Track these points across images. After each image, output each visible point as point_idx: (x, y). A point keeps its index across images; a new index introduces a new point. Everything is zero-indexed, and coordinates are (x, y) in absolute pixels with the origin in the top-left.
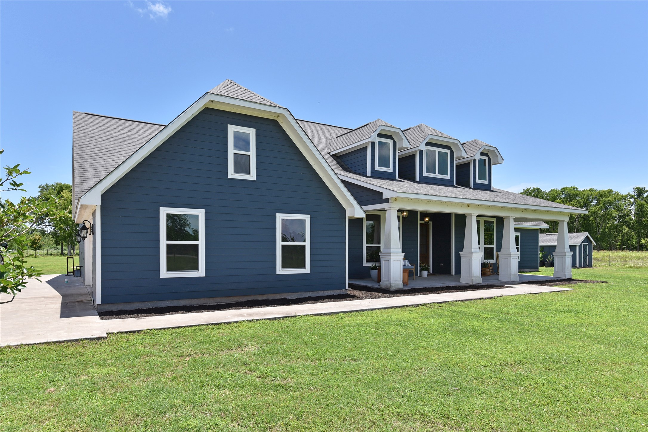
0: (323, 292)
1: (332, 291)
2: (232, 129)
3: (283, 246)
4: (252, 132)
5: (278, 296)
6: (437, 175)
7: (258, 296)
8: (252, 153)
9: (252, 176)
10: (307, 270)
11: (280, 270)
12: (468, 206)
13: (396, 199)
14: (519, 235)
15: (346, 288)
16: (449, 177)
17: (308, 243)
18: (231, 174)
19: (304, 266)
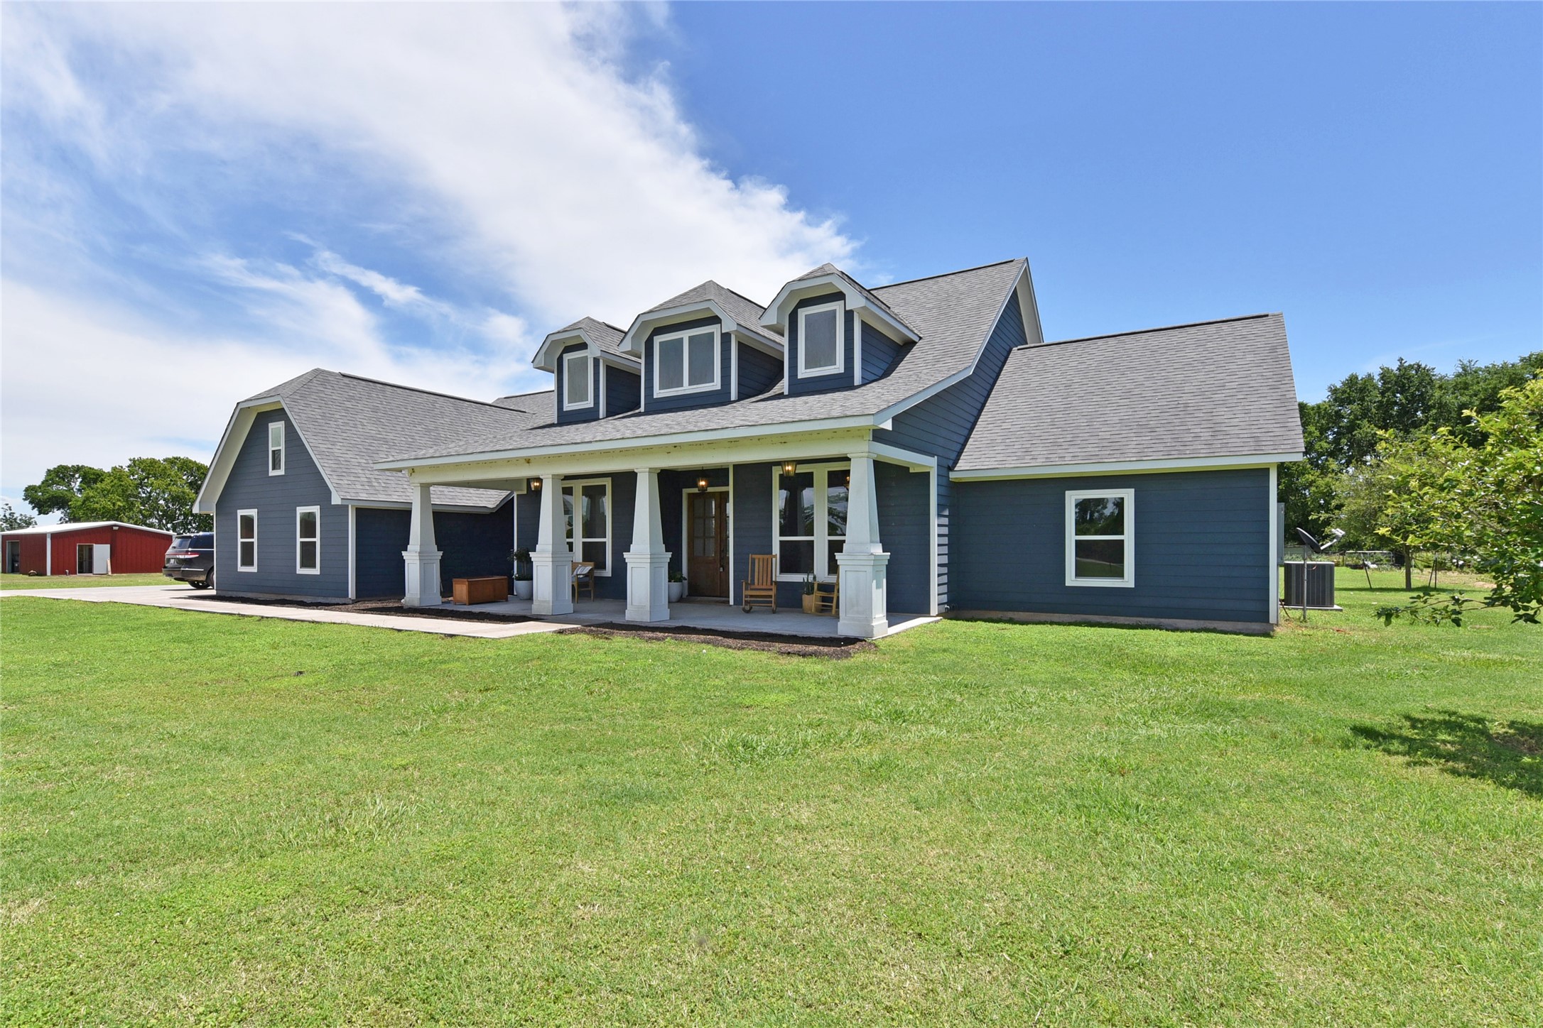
0: (331, 598)
2: (271, 425)
3: (301, 543)
4: (281, 424)
6: (687, 389)
8: (282, 447)
9: (282, 471)
10: (318, 570)
11: (301, 570)
12: (528, 461)
13: (413, 470)
14: (1128, 495)
15: (350, 596)
16: (716, 385)
17: (318, 540)
18: (271, 472)
19: (314, 567)
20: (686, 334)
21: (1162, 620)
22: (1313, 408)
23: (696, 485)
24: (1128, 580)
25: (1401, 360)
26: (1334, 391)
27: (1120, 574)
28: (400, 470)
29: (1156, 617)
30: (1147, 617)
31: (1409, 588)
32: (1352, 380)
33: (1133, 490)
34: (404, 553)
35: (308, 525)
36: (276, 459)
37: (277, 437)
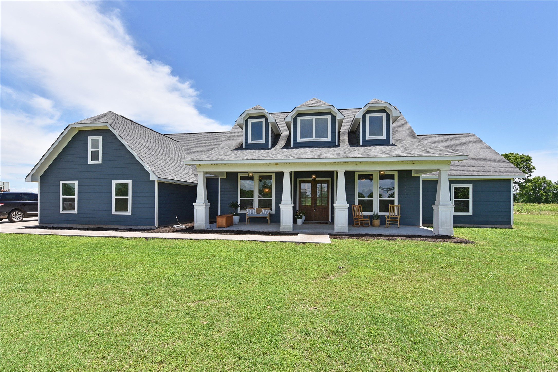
0: (140, 226)
1: (146, 227)
2: (90, 138)
3: (116, 199)
4: (100, 138)
5: (113, 227)
6: (314, 139)
7: (103, 225)
8: (100, 150)
9: (100, 162)
10: (129, 212)
11: (114, 212)
13: (200, 165)
14: (471, 186)
15: (155, 225)
16: (329, 138)
17: (130, 197)
18: (90, 162)
19: (127, 210)
20: (314, 118)
21: (481, 225)
23: (311, 177)
24: (471, 213)
27: (468, 211)
28: (190, 165)
29: (479, 224)
30: (476, 224)
33: (472, 184)
34: (194, 204)
35: (122, 190)
36: (95, 156)
37: (95, 145)
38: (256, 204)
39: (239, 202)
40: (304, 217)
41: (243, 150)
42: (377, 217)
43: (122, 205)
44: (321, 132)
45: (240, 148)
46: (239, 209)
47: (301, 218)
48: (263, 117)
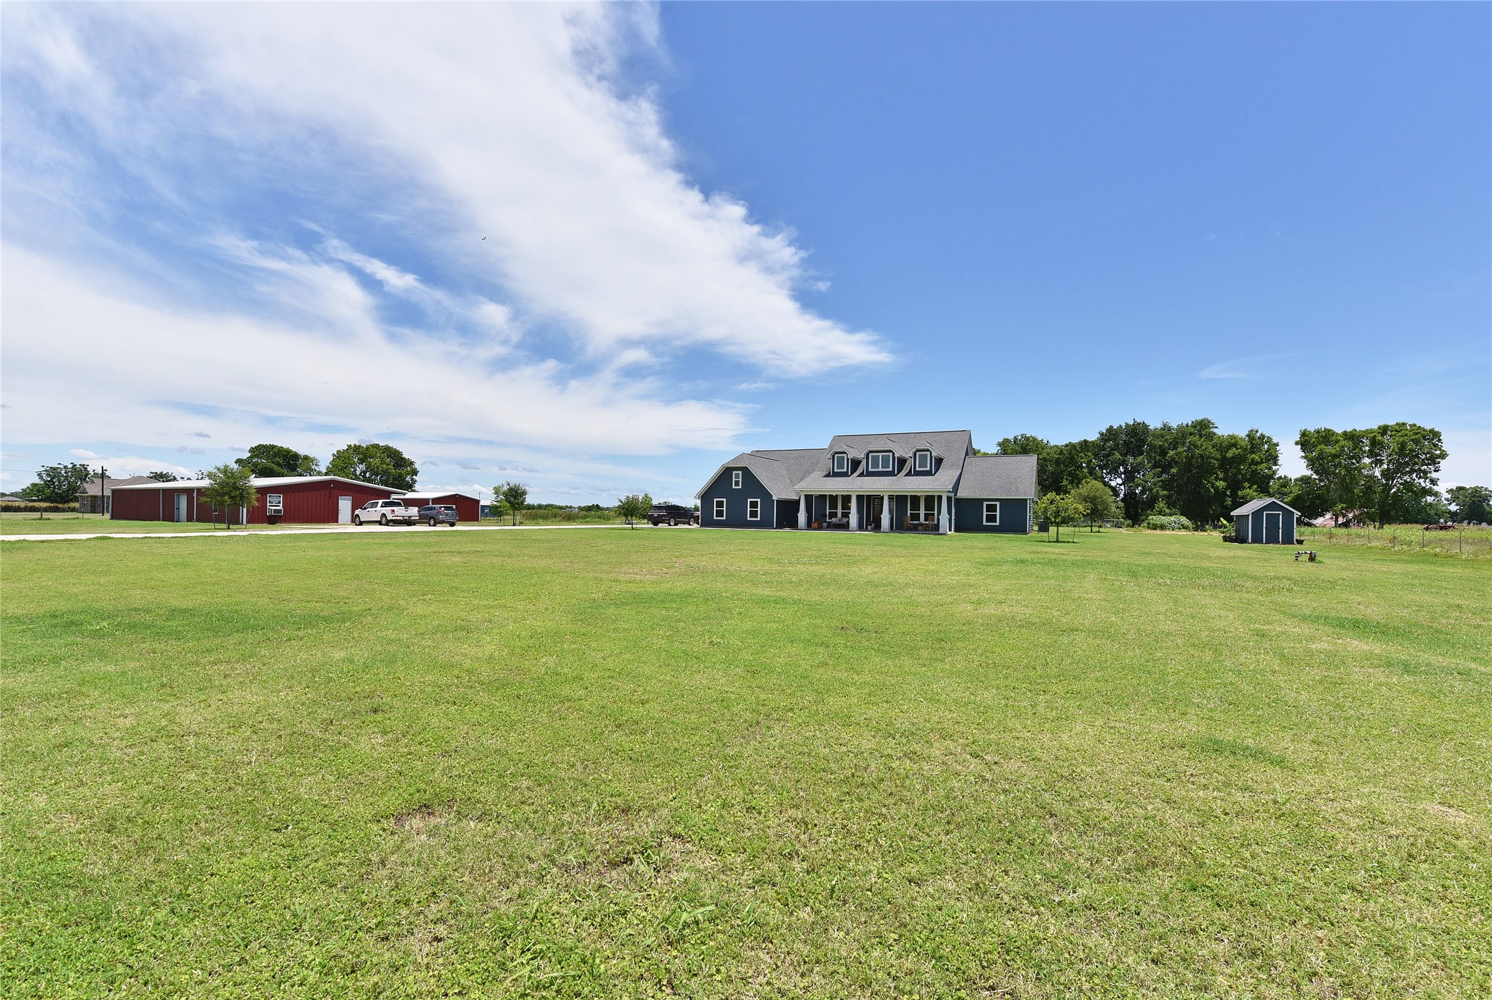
0: (765, 526)
1: (768, 527)
2: (734, 472)
3: (750, 510)
4: (740, 472)
5: (748, 526)
6: (880, 469)
7: (741, 525)
8: (740, 479)
9: (740, 487)
10: (759, 518)
11: (749, 518)
13: (804, 491)
14: (998, 503)
15: (774, 526)
16: (890, 469)
17: (759, 509)
18: (734, 487)
19: (757, 517)
20: (880, 454)
22: (1091, 443)
24: (998, 523)
25: (1134, 420)
26: (1102, 434)
31: (1092, 532)
32: (1110, 429)
34: (798, 512)
35: (754, 505)
36: (737, 483)
37: (737, 476)
38: (839, 515)
39: (828, 513)
40: (873, 525)
41: (831, 476)
42: (922, 525)
43: (754, 514)
44: (885, 465)
45: (828, 475)
46: (827, 518)
47: (871, 525)
48: (845, 453)
